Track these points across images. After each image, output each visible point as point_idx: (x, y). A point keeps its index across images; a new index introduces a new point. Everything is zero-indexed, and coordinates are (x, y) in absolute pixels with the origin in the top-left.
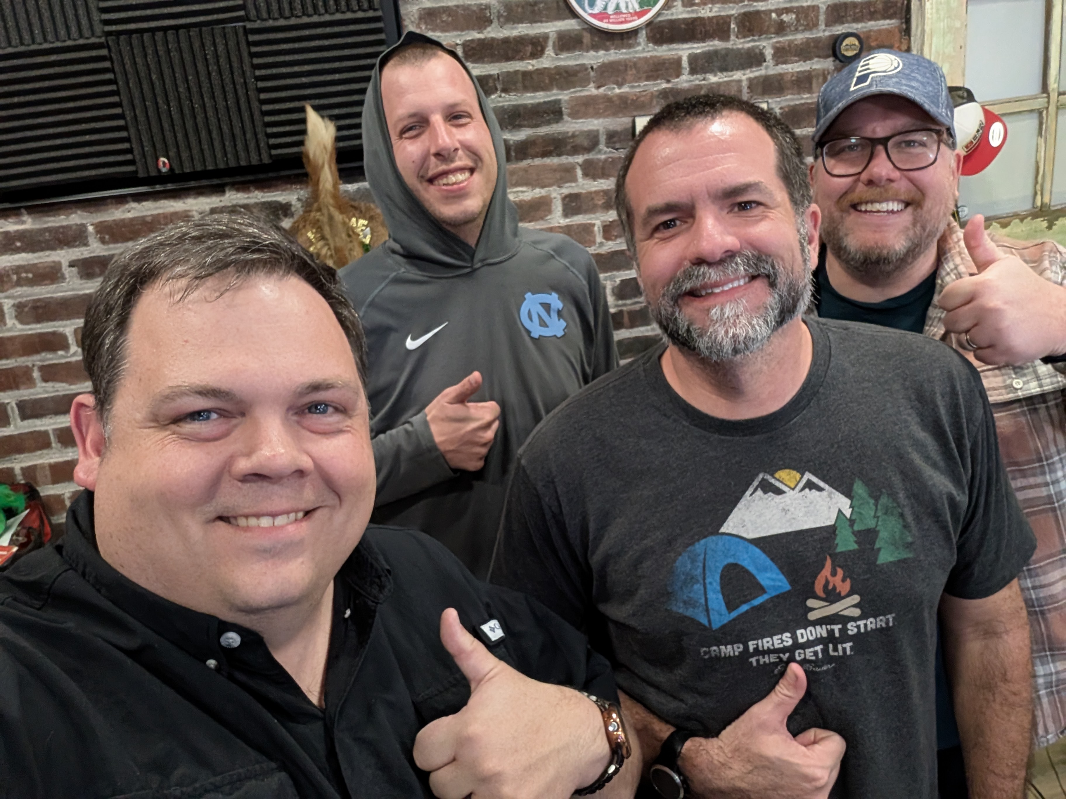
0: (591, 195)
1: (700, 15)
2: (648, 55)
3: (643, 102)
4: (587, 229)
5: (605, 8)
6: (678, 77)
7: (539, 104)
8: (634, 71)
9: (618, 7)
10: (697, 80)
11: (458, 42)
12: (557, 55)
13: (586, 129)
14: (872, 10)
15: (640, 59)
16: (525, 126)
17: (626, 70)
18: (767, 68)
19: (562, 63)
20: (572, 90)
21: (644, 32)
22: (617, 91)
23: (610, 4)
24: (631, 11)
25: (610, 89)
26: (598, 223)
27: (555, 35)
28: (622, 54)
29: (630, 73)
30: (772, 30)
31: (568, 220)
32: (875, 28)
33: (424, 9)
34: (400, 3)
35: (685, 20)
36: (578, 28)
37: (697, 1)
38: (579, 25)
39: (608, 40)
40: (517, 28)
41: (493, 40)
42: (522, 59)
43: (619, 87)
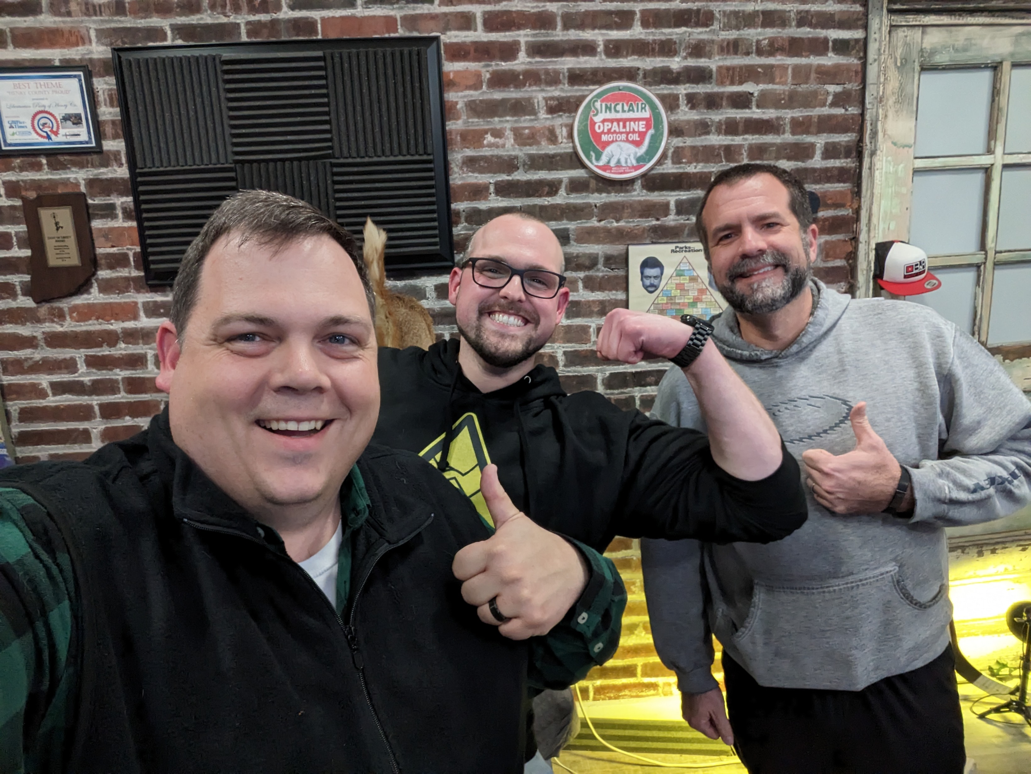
0: (589, 304)
1: (686, 171)
2: (642, 199)
3: (636, 234)
4: (584, 329)
5: (609, 162)
6: (666, 216)
8: (629, 210)
9: (619, 161)
10: (682, 220)
11: (491, 181)
12: (568, 195)
13: (587, 252)
14: (829, 174)
15: (635, 201)
17: (623, 208)
19: (572, 201)
20: (578, 221)
21: (640, 181)
22: (615, 224)
23: (612, 160)
24: (629, 165)
25: (609, 222)
26: (593, 326)
27: (568, 180)
28: (621, 196)
29: (626, 211)
31: (569, 321)
32: (831, 190)
33: (467, 156)
34: (449, 152)
35: (673, 174)
36: (586, 175)
37: (684, 160)
38: (587, 173)
39: (610, 186)
40: (537, 174)
41: (518, 181)
42: (540, 196)
43: (617, 223)
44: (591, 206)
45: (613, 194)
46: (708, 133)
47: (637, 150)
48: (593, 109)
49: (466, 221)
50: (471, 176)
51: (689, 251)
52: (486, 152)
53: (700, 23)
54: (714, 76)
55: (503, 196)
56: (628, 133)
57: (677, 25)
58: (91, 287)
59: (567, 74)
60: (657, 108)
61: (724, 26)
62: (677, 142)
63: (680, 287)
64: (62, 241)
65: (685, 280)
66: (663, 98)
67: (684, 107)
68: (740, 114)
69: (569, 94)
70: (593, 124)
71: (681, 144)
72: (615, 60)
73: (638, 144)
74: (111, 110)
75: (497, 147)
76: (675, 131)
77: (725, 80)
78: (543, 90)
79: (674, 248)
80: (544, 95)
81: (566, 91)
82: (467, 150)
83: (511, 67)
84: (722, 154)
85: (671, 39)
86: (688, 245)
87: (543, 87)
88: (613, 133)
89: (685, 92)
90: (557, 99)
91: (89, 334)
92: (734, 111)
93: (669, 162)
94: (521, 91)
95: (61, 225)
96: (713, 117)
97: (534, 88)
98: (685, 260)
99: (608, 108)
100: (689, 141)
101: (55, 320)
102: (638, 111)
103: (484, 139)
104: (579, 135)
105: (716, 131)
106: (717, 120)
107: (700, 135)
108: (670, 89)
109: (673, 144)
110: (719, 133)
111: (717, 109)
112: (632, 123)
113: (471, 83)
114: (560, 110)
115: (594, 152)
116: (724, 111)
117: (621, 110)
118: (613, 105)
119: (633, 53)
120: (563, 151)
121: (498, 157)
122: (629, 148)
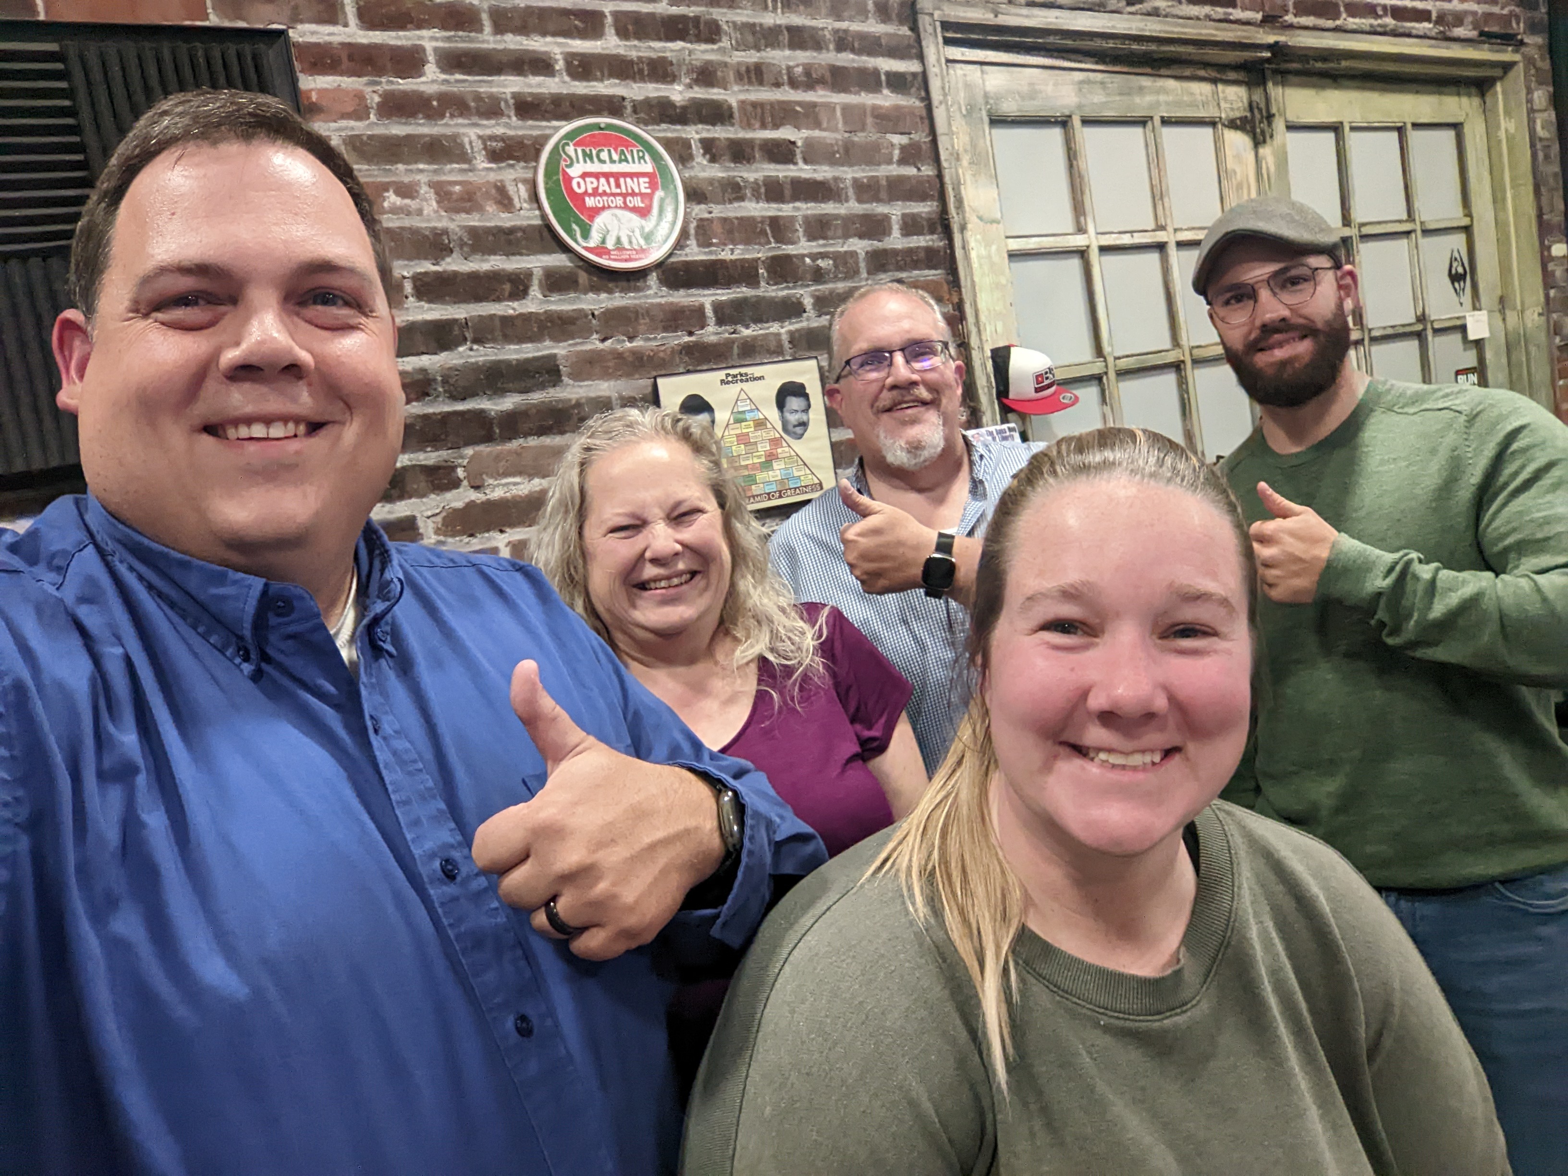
1: (720, 257)
2: (663, 301)
3: (664, 360)
6: (702, 328)
7: (527, 361)
8: (647, 320)
9: (618, 240)
10: (726, 333)
11: (406, 274)
12: (545, 296)
13: (593, 395)
14: (915, 258)
15: (652, 305)
16: (510, 391)
17: (637, 318)
18: (808, 319)
19: (551, 308)
20: (571, 342)
21: (654, 274)
22: (628, 345)
23: (608, 237)
24: (636, 247)
25: (619, 341)
27: (541, 272)
28: (630, 298)
29: (642, 321)
30: (808, 276)
32: (921, 279)
35: (701, 263)
36: (571, 265)
37: (714, 241)
38: (571, 261)
39: (610, 280)
40: (487, 261)
41: (455, 274)
42: (498, 300)
43: (630, 342)
44: (586, 316)
45: (617, 294)
46: (742, 199)
47: (643, 222)
48: (564, 156)
51: (747, 381)
52: (390, 222)
53: (703, 36)
54: (736, 115)
55: (431, 301)
56: (624, 196)
57: (670, 37)
59: (511, 102)
60: (662, 158)
61: (737, 42)
62: (700, 211)
63: (743, 439)
65: (748, 427)
66: (668, 144)
67: (700, 159)
68: (782, 172)
69: (520, 133)
70: (568, 179)
71: (707, 216)
72: (585, 84)
73: (642, 212)
75: (409, 214)
76: (695, 195)
77: (753, 121)
78: (475, 125)
79: (724, 378)
80: (481, 133)
81: (515, 128)
83: (415, 87)
84: (769, 231)
85: (665, 58)
86: (743, 370)
87: (475, 119)
88: (601, 195)
89: (697, 137)
90: (502, 138)
92: (772, 166)
93: (692, 242)
94: (436, 125)
96: (745, 175)
97: (460, 121)
98: (743, 396)
99: (588, 156)
100: (718, 211)
102: (634, 162)
103: (384, 199)
104: (548, 198)
105: (753, 195)
106: (752, 180)
107: (730, 202)
108: (677, 131)
109: (693, 215)
110: (758, 199)
111: (748, 162)
112: (628, 180)
113: (350, 109)
114: (510, 157)
115: (577, 224)
116: (758, 165)
117: (607, 159)
118: (594, 152)
119: (611, 75)
120: (525, 223)
121: (414, 231)
122: (630, 220)
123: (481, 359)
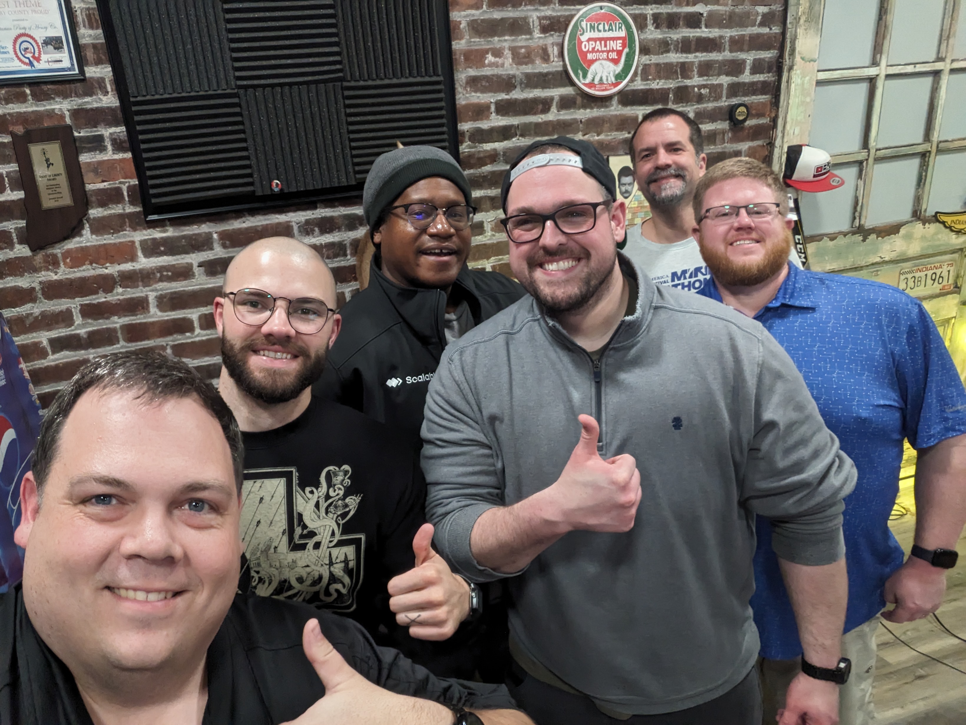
1: (651, 87)
2: (618, 113)
3: (614, 146)
8: (608, 124)
11: (492, 100)
12: (558, 111)
14: (755, 88)
15: (613, 115)
17: (603, 123)
19: (562, 117)
21: (616, 98)
23: (596, 77)
24: (610, 82)
25: (592, 136)
27: (558, 98)
28: (602, 111)
29: (606, 125)
30: (695, 99)
32: (757, 101)
33: (470, 76)
34: (455, 72)
35: (642, 90)
36: (573, 93)
37: (650, 78)
38: (575, 91)
39: (593, 102)
40: (533, 92)
41: (516, 100)
42: (535, 114)
43: (598, 135)
44: (577, 122)
45: (595, 110)
46: (668, 51)
47: (615, 67)
48: (580, 28)
49: (470, 140)
50: (473, 96)
52: (487, 71)
55: (503, 115)
56: (608, 52)
58: (83, 228)
60: (630, 27)
62: (646, 59)
64: (54, 179)
66: (635, 18)
67: (651, 27)
68: (692, 33)
69: (559, 14)
70: (580, 43)
71: (648, 62)
73: (616, 62)
74: (91, 32)
75: (497, 67)
76: (645, 49)
77: (682, 1)
78: (536, 10)
80: (538, 14)
81: (557, 11)
82: (470, 70)
84: (679, 71)
87: (537, 7)
88: (596, 52)
89: (651, 12)
90: (549, 18)
91: (83, 280)
92: (688, 30)
93: (639, 79)
94: (517, 11)
95: (51, 161)
96: (672, 36)
97: (529, 8)
99: (592, 28)
100: (654, 59)
101: (50, 267)
102: (616, 30)
103: (486, 58)
104: (568, 54)
105: (675, 49)
106: (676, 39)
107: (662, 53)
108: (640, 9)
109: (642, 62)
110: (677, 51)
111: (675, 28)
112: (611, 42)
113: (473, 3)
114: (551, 31)
115: (581, 70)
116: (681, 30)
117: (602, 30)
118: (596, 25)
120: (554, 69)
121: (498, 76)
122: (609, 66)
123: (522, 144)
